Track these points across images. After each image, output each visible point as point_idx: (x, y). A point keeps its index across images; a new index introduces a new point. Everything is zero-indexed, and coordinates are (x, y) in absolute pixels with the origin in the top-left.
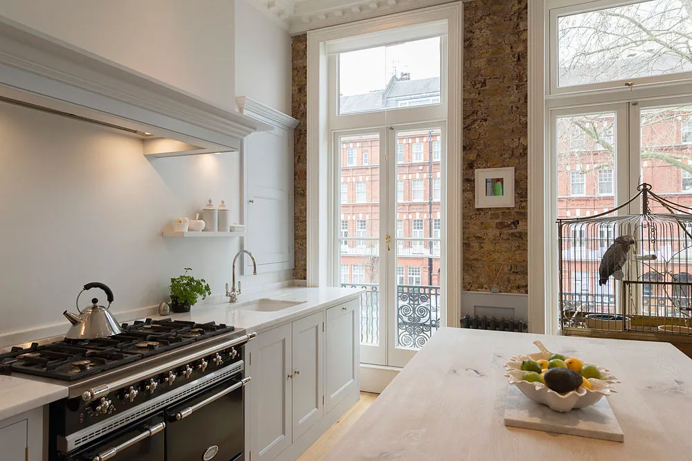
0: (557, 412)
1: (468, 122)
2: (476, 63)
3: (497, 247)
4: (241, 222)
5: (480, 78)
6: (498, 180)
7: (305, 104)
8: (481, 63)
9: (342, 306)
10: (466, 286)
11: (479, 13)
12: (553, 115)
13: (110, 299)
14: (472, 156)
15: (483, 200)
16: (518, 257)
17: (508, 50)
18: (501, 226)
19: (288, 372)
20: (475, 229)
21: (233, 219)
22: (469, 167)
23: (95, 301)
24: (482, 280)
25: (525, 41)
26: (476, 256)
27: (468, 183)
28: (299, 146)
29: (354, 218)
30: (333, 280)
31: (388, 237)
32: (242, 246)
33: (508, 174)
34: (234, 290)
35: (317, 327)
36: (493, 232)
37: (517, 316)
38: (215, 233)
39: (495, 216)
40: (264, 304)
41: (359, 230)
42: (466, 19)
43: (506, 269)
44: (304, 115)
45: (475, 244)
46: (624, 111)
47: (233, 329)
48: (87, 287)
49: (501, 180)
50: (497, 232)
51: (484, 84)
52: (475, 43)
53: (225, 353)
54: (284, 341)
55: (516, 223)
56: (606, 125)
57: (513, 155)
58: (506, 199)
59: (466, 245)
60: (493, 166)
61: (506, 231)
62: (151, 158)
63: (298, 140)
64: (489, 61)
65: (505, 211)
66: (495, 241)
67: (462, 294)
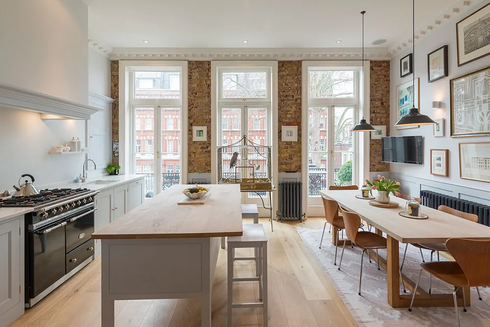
0: (193, 199)
1: (190, 108)
2: (193, 86)
3: (201, 156)
4: (86, 147)
5: (195, 91)
6: (201, 131)
7: (118, 92)
8: (195, 85)
9: (137, 182)
10: (189, 172)
11: (194, 66)
12: (220, 108)
13: (33, 180)
14: (192, 121)
15: (196, 138)
16: (208, 160)
17: (205, 83)
18: (202, 148)
19: (112, 208)
20: (193, 149)
21: (83, 146)
22: (191, 125)
23: (26, 181)
24: (196, 169)
25: (210, 80)
26: (193, 160)
27: (190, 131)
28: (115, 111)
29: (144, 138)
30: (132, 171)
31: (158, 152)
32: (86, 158)
33: (204, 129)
34: (84, 177)
35: (125, 190)
36: (199, 150)
37: (208, 181)
38: (76, 152)
39: (200, 144)
40: (98, 182)
41: (148, 145)
42: (189, 68)
43: (204, 164)
44: (117, 97)
45: (193, 155)
46: (243, 109)
47: (90, 190)
48: (23, 176)
49: (202, 131)
50: (201, 150)
51: (196, 94)
52: (193, 78)
53: (87, 198)
54: (110, 196)
55: (207, 147)
56: (237, 112)
57: (206, 121)
58: (204, 138)
59: (189, 155)
60: (200, 126)
61: (204, 150)
62: (43, 120)
63: (114, 108)
64: (198, 85)
65: (204, 143)
66: (200, 154)
67: (188, 174)
